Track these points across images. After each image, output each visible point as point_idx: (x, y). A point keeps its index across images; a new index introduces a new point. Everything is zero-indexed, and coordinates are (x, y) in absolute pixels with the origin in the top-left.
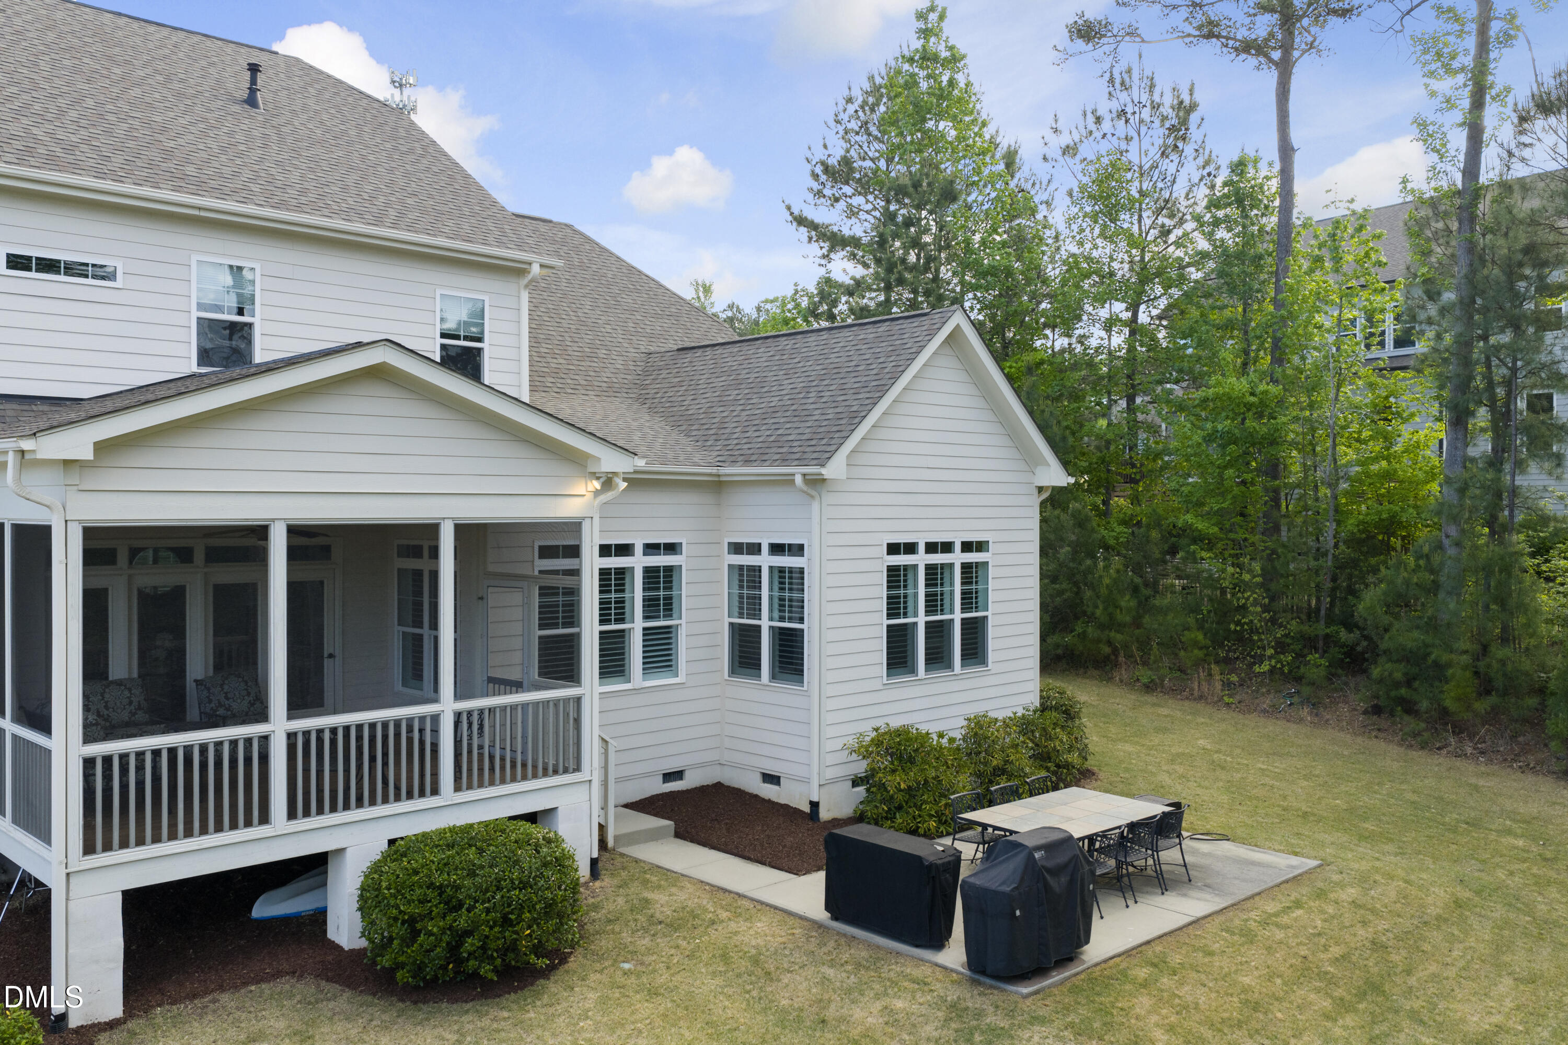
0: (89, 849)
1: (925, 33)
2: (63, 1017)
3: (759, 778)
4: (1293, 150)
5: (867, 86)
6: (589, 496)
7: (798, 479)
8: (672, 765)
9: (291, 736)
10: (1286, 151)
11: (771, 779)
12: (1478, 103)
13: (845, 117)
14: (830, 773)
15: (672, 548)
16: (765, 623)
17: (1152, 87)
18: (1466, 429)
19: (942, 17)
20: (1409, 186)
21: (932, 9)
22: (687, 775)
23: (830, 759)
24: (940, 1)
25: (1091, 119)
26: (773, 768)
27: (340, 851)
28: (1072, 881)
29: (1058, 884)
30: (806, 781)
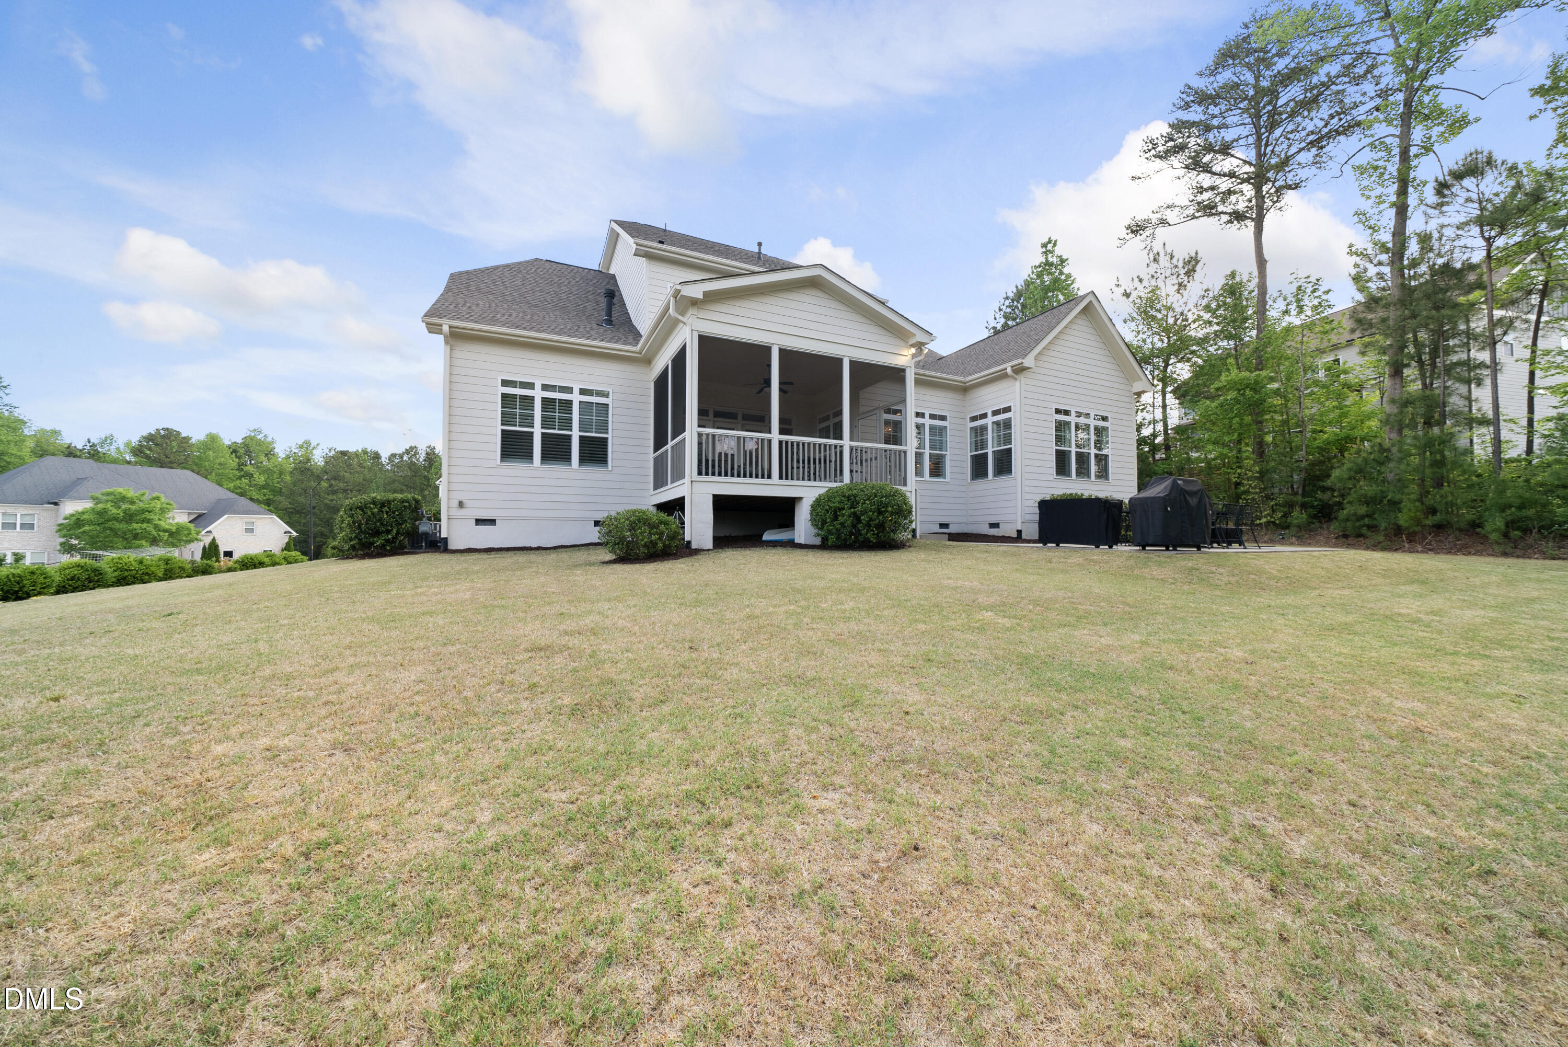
0: (700, 473)
1: (1045, 253)
2: (689, 542)
3: (987, 526)
4: (1266, 261)
5: (1015, 291)
6: (910, 357)
7: (1009, 371)
8: (944, 520)
9: (780, 442)
10: (1261, 262)
11: (995, 525)
12: (1403, 192)
13: (1004, 308)
14: (1028, 517)
15: (943, 418)
16: (990, 451)
17: (1172, 257)
18: (1402, 377)
19: (1055, 245)
20: (1354, 249)
21: (1050, 242)
22: (951, 526)
23: (1027, 510)
24: (1053, 239)
25: (1136, 280)
26: (994, 520)
27: (800, 499)
28: (1200, 502)
29: (1193, 501)
30: (1015, 522)
